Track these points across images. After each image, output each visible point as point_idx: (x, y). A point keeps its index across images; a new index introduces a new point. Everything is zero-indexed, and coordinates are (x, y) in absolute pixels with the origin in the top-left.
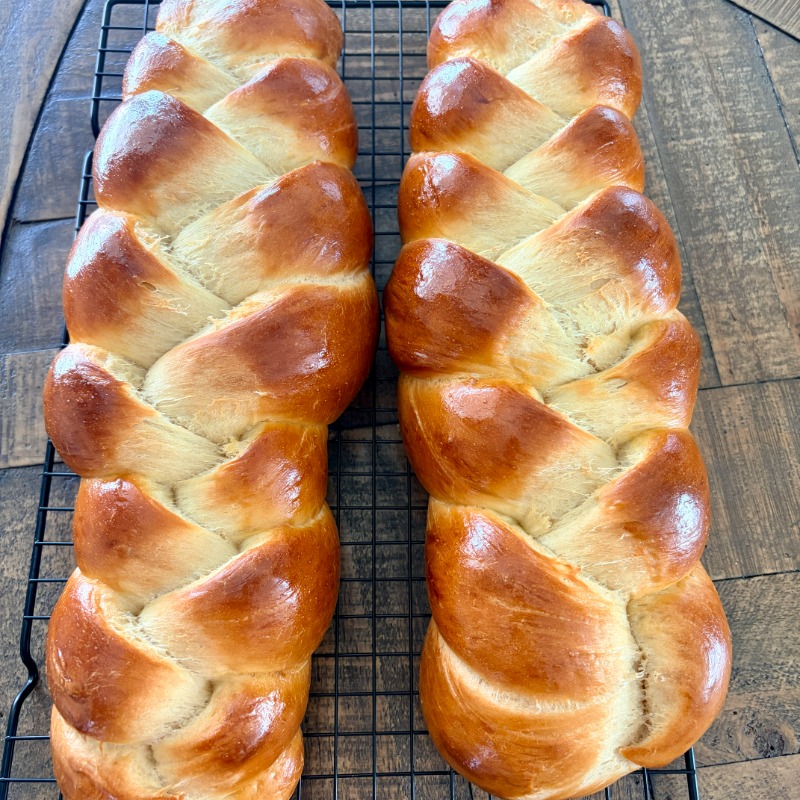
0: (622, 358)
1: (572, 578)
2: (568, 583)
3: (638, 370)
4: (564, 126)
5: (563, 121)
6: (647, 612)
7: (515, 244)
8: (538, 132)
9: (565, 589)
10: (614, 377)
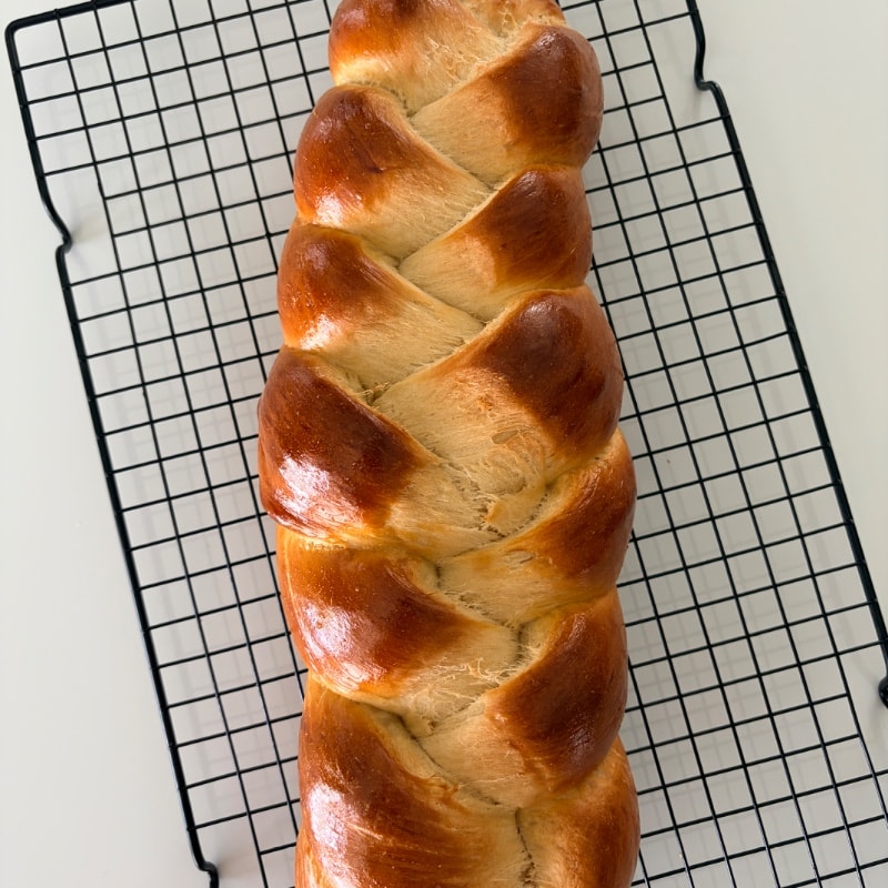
0: (532, 518)
1: (446, 801)
2: (440, 808)
3: (544, 543)
4: (484, 199)
5: (484, 194)
6: (537, 819)
7: (409, 374)
8: (448, 210)
9: (435, 816)
10: (518, 550)
